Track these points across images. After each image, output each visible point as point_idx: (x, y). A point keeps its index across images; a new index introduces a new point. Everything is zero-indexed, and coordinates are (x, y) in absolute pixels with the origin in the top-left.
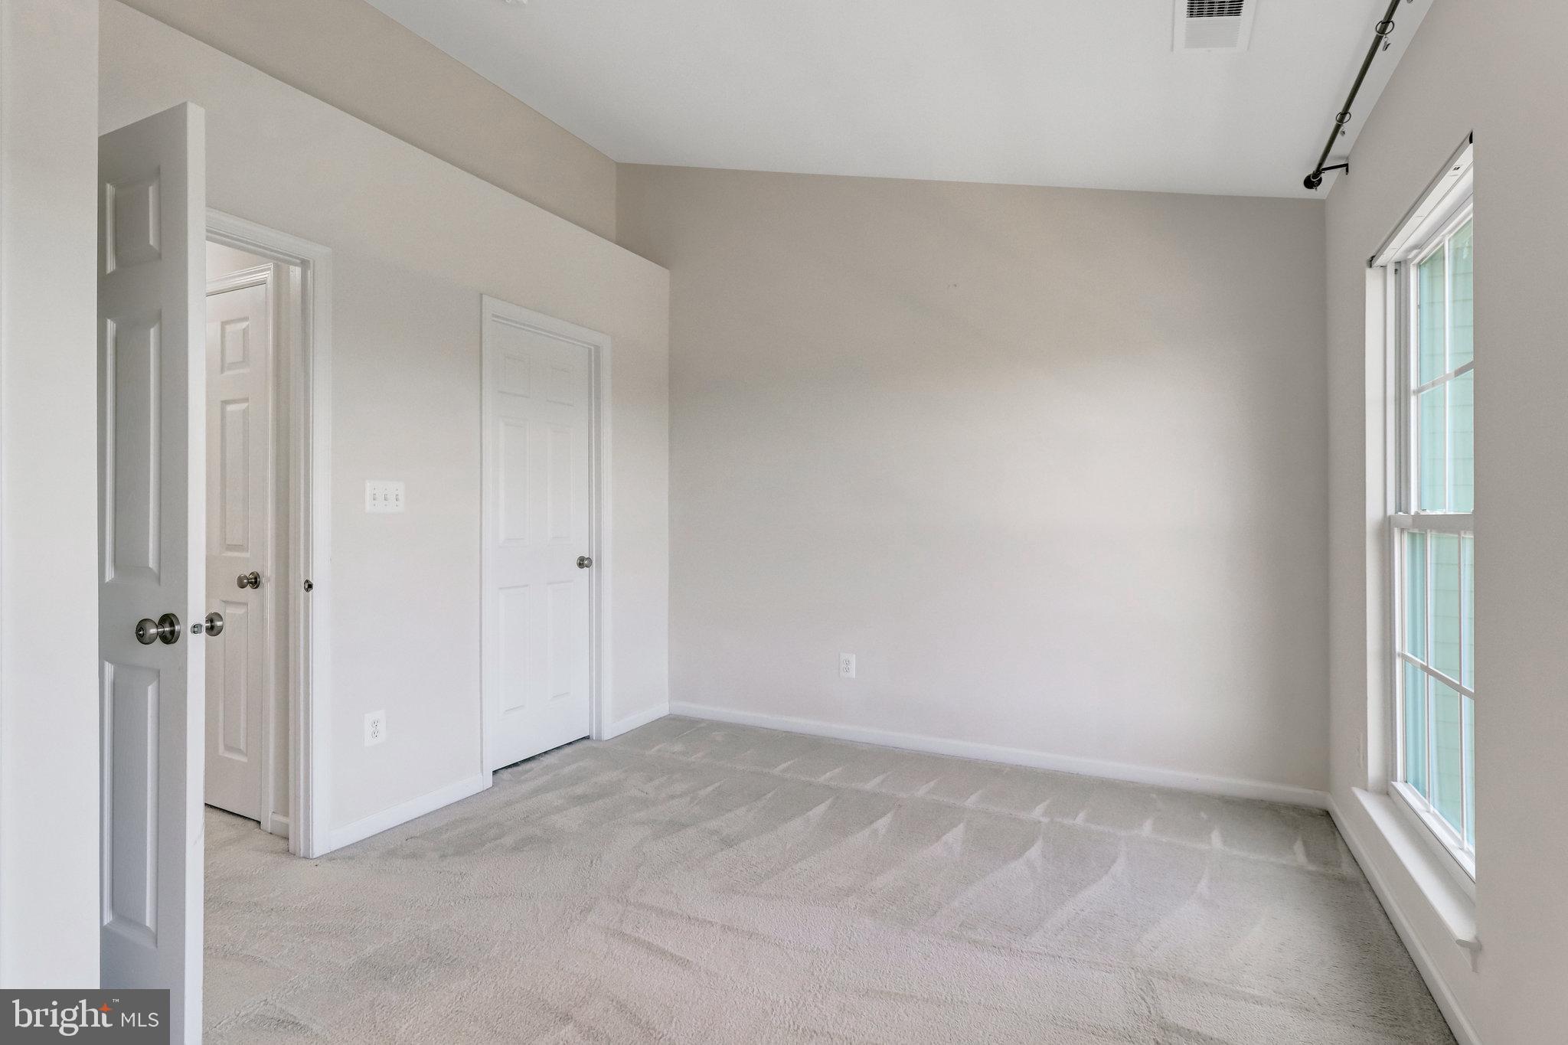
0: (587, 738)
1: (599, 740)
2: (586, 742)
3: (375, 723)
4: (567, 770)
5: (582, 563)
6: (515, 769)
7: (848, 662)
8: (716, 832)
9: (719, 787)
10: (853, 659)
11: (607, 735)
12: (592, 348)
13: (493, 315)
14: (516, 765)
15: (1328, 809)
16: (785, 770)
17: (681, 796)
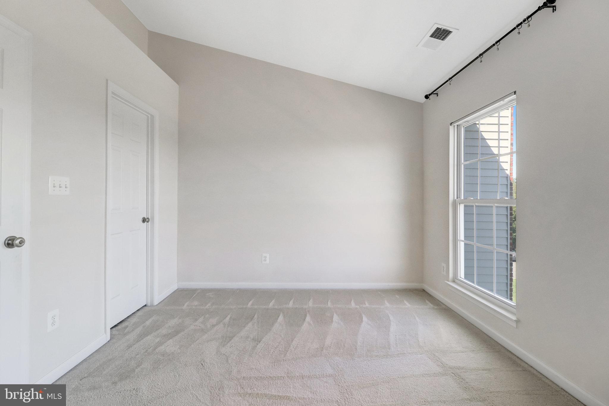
0: (146, 305)
1: (152, 306)
2: (145, 308)
3: (53, 318)
4: (148, 323)
5: (144, 220)
6: (117, 328)
7: (266, 257)
8: (247, 337)
9: (231, 317)
10: (268, 256)
11: (156, 303)
12: (150, 116)
13: (112, 92)
14: (115, 326)
15: (423, 288)
16: (252, 305)
17: (217, 324)
